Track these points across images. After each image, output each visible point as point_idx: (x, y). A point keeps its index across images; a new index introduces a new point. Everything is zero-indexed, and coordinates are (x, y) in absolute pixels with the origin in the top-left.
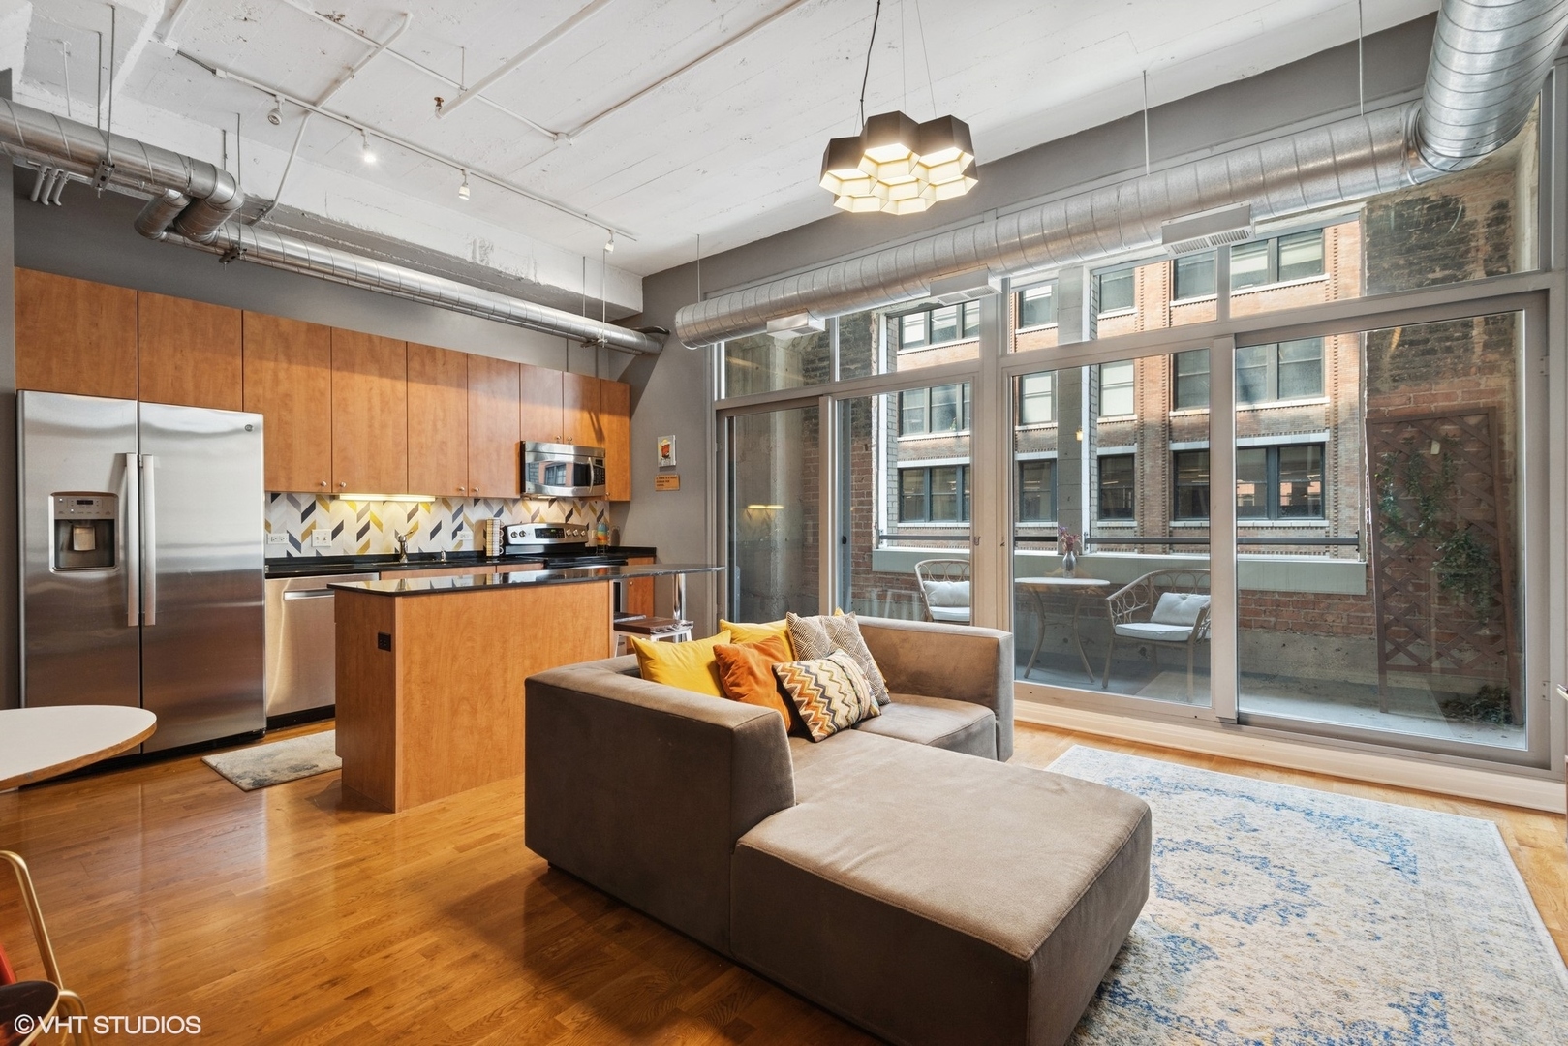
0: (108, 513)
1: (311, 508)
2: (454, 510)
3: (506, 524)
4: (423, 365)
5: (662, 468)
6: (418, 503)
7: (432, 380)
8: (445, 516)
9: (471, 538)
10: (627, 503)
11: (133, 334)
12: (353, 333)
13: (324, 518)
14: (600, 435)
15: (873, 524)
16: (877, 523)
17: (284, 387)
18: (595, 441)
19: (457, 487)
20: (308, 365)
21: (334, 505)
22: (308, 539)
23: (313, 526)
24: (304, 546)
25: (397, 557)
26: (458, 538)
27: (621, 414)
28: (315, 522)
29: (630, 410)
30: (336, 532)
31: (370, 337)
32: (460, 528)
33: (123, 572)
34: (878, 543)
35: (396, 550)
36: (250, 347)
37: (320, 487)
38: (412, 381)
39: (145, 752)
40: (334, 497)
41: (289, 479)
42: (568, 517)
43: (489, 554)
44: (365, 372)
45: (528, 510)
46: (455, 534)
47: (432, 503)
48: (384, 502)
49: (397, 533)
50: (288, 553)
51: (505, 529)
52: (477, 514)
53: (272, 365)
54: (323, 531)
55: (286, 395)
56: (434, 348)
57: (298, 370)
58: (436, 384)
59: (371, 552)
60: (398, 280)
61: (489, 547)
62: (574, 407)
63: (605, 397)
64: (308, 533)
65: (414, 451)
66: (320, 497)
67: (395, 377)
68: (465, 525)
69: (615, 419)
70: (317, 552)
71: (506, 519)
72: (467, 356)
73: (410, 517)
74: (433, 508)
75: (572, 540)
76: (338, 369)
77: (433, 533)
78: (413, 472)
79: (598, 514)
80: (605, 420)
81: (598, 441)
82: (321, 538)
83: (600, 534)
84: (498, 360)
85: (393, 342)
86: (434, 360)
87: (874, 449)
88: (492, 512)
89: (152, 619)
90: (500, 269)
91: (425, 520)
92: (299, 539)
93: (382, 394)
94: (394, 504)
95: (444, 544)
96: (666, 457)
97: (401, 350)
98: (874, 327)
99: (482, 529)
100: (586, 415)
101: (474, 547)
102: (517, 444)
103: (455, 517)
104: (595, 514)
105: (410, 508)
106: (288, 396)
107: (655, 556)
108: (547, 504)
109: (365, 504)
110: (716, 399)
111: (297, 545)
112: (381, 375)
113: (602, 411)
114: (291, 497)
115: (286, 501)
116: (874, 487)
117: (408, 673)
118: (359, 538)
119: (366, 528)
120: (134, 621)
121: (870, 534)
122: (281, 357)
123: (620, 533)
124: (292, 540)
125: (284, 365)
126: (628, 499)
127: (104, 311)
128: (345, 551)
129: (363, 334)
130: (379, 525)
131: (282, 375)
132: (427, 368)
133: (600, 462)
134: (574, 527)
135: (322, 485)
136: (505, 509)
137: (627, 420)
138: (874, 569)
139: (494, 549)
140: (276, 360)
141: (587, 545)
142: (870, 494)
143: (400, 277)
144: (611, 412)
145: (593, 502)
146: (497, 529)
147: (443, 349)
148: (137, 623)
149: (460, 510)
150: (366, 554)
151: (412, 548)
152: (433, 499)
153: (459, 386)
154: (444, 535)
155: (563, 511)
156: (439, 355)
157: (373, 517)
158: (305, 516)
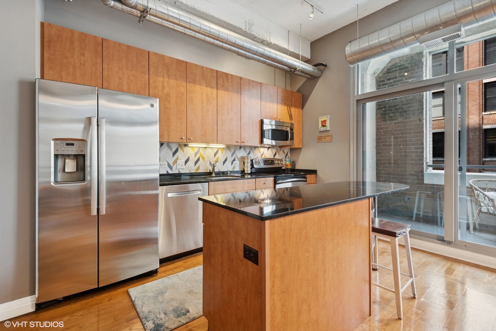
0: (82, 151)
1: (177, 151)
2: (232, 152)
3: (253, 158)
4: (224, 82)
5: (321, 132)
6: (219, 148)
7: (227, 90)
8: (228, 154)
9: (238, 164)
10: (300, 149)
11: (100, 60)
12: (195, 65)
13: (182, 155)
14: (291, 117)
15: (424, 159)
16: (426, 158)
17: (166, 90)
18: (289, 120)
19: (236, 141)
20: (177, 80)
21: (186, 149)
22: (175, 165)
23: (177, 159)
24: (174, 168)
25: (210, 174)
26: (233, 165)
27: (299, 108)
28: (178, 157)
29: (303, 106)
30: (186, 162)
31: (202, 67)
32: (234, 160)
33: (89, 185)
34: (427, 169)
35: (210, 170)
36: (152, 70)
37: (182, 140)
38: (219, 89)
39: (100, 286)
40: (186, 145)
41: (169, 136)
42: (275, 155)
43: (246, 172)
44: (200, 84)
45: (260, 152)
46: (232, 163)
47: (224, 148)
48: (205, 148)
49: (210, 162)
50: (167, 172)
51: (252, 161)
52: (241, 153)
53: (161, 79)
54: (181, 161)
55: (168, 94)
56: (228, 74)
57: (173, 82)
58: (228, 91)
59: (201, 171)
60: (217, 33)
61: (246, 169)
62: (281, 104)
63: (293, 100)
64: (175, 162)
65: (219, 122)
66: (180, 145)
67: (212, 88)
68: (236, 158)
69: (297, 110)
70: (179, 171)
71: (252, 156)
72: (241, 78)
73: (215, 155)
74: (224, 151)
75: (277, 166)
76: (189, 82)
77: (224, 162)
78: (219, 133)
79: (286, 154)
80: (293, 110)
81: (290, 120)
82: (180, 164)
83: (288, 163)
84: (253, 81)
85: (212, 70)
86: (228, 80)
87: (424, 121)
88: (246, 152)
89: (103, 211)
90: (256, 35)
91: (221, 156)
92: (172, 165)
93: (207, 95)
94: (209, 149)
95: (228, 168)
96: (323, 126)
97: (215, 75)
98: (424, 59)
99: (243, 161)
100: (286, 108)
101: (240, 169)
102: (259, 121)
103: (232, 155)
104: (285, 154)
105: (215, 150)
106: (168, 95)
107: (316, 174)
108: (267, 149)
109: (198, 149)
110: (356, 94)
111: (171, 168)
112: (207, 86)
113: (292, 106)
114: (169, 144)
115: (166, 147)
116: (425, 140)
117: (273, 286)
118: (195, 165)
119: (198, 160)
120: (94, 213)
121: (423, 164)
122: (165, 75)
123: (296, 163)
124: (169, 165)
125: (166, 79)
126: (301, 147)
127: (87, 48)
128: (190, 171)
129: (199, 65)
130: (203, 158)
131: (166, 84)
132: (225, 83)
133: (292, 130)
134: (278, 160)
135: (182, 139)
136: (251, 152)
137: (301, 110)
138: (425, 182)
139: (248, 170)
140: (163, 77)
141: (283, 168)
142: (423, 144)
143: (219, 31)
144: (295, 107)
145: (284, 149)
146: (249, 161)
147: (231, 75)
148: (96, 213)
149: (234, 152)
150: (198, 172)
151: (216, 170)
152: (225, 147)
153: (237, 93)
154: (228, 163)
155: (273, 152)
156: (230, 77)
157: (201, 155)
158: (174, 154)
